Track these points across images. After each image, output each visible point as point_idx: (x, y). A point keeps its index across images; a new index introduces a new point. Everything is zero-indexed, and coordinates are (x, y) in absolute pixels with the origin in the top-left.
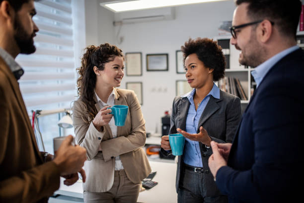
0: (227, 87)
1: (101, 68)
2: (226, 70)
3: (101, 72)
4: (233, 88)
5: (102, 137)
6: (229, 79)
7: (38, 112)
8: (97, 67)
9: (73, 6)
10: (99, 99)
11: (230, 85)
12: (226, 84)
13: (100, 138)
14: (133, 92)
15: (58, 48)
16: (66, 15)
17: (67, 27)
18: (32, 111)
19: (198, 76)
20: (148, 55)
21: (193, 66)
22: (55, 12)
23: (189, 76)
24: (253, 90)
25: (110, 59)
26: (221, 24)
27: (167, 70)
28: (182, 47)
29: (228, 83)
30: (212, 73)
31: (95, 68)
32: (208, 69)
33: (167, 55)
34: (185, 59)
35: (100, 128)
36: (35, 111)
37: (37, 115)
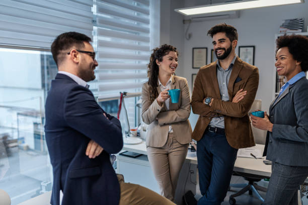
1: (161, 60)
3: (161, 63)
5: (160, 110)
7: (125, 93)
8: (158, 60)
9: (150, 9)
10: (160, 83)
13: (158, 110)
14: (185, 79)
15: (137, 44)
17: (144, 26)
18: (121, 93)
19: (286, 65)
20: (212, 50)
21: (282, 58)
22: (136, 14)
23: (278, 65)
25: (166, 53)
26: (283, 22)
30: (300, 64)
31: (157, 61)
32: (296, 61)
34: (277, 50)
35: (161, 103)
36: (122, 92)
37: (124, 96)
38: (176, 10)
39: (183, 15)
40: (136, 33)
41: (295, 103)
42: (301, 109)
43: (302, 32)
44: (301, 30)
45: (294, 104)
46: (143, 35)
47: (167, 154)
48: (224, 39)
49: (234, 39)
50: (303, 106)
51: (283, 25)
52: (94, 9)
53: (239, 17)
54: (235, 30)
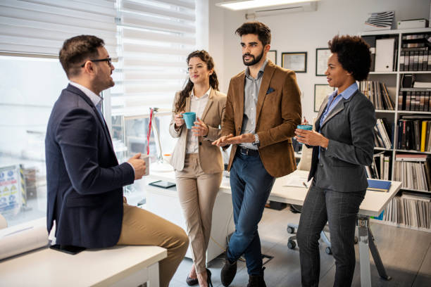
0: (370, 93)
2: (371, 73)
4: (378, 94)
6: (373, 83)
7: (156, 110)
11: (374, 91)
12: (369, 89)
16: (189, 12)
18: (151, 109)
20: (283, 54)
21: (331, 67)
24: (401, 97)
26: (370, 16)
27: (305, 71)
28: (329, 44)
29: (372, 89)
33: (306, 53)
36: (153, 108)
37: (155, 112)
38: (217, 5)
39: (227, 11)
40: (179, 33)
41: (352, 123)
42: (358, 131)
43: (392, 29)
44: (390, 27)
45: (349, 123)
46: (188, 35)
47: (195, 179)
48: (255, 43)
49: (266, 44)
50: (361, 127)
51: (369, 21)
52: (118, 5)
53: (316, 10)
54: (269, 31)
